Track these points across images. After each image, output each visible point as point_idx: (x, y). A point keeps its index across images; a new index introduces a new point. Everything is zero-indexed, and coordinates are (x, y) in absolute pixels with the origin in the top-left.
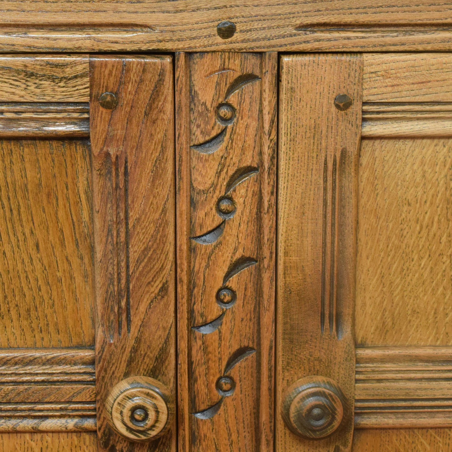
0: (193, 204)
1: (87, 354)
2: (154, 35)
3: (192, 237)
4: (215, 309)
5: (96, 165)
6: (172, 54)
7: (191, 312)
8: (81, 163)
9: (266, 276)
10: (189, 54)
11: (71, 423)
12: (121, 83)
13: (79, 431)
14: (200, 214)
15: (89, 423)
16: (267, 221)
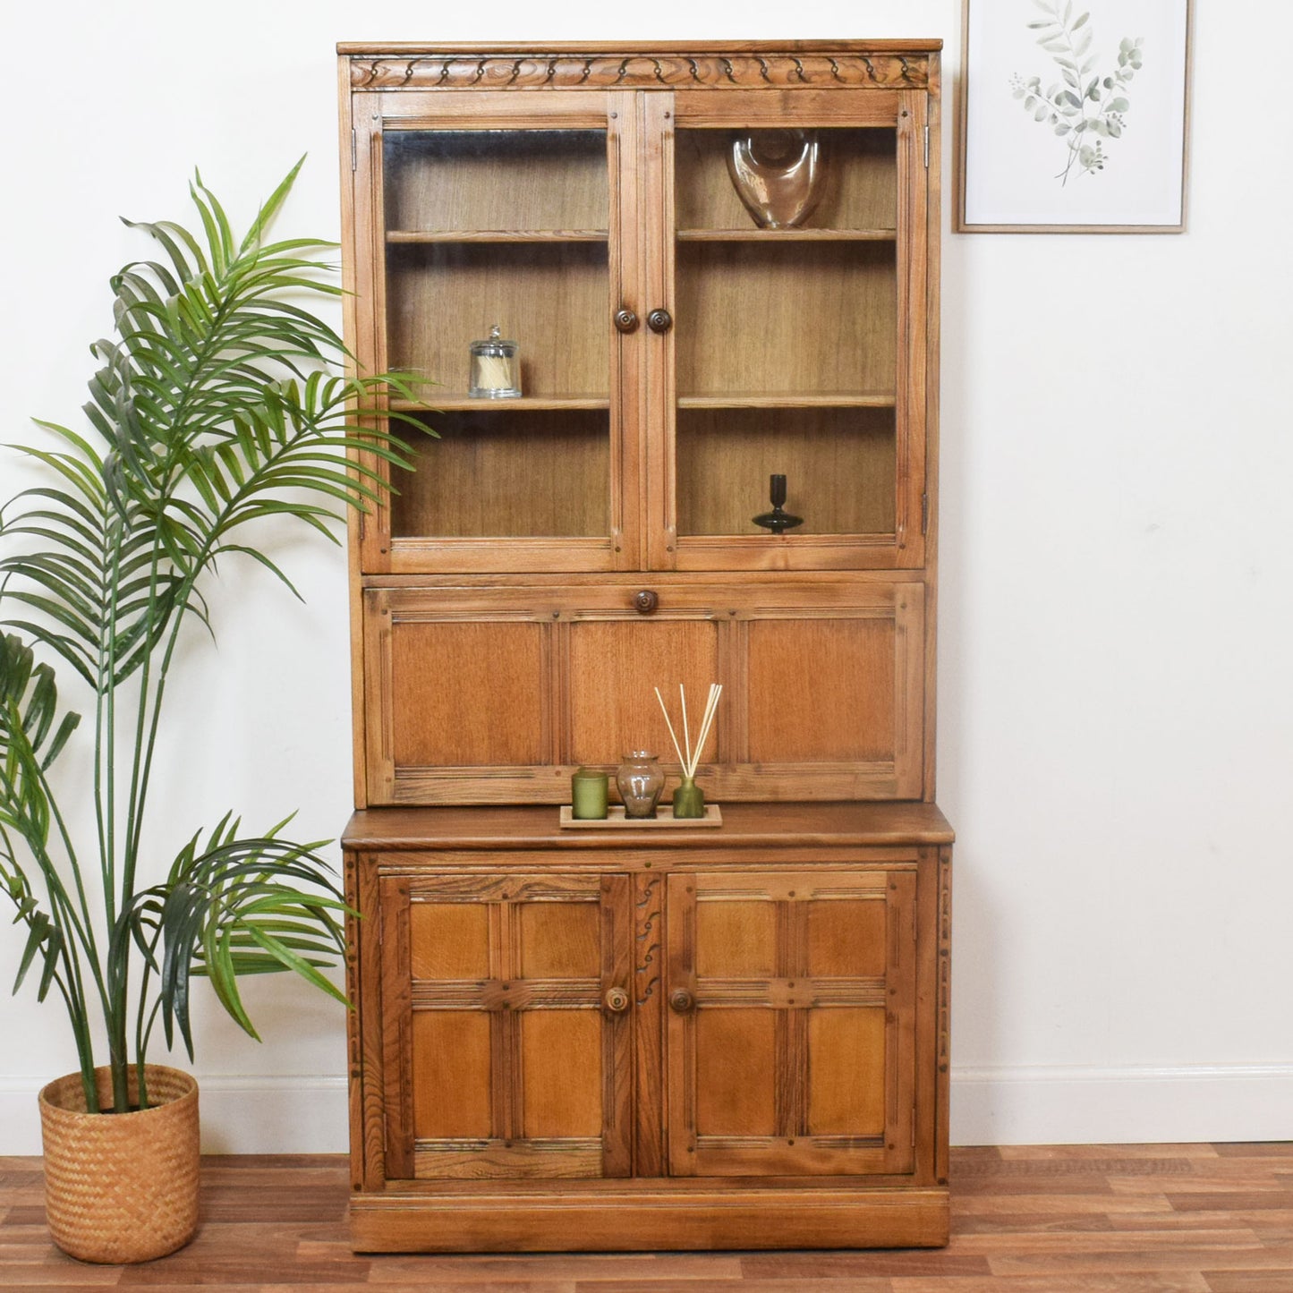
0: (637, 925)
1: (596, 980)
2: (623, 867)
3: (636, 937)
4: (644, 964)
5: (603, 911)
6: (629, 873)
7: (636, 964)
8: (596, 910)
9: (663, 951)
10: (635, 874)
11: (591, 1006)
12: (611, 884)
13: (594, 1009)
14: (639, 929)
15: (598, 1006)
16: (663, 931)
